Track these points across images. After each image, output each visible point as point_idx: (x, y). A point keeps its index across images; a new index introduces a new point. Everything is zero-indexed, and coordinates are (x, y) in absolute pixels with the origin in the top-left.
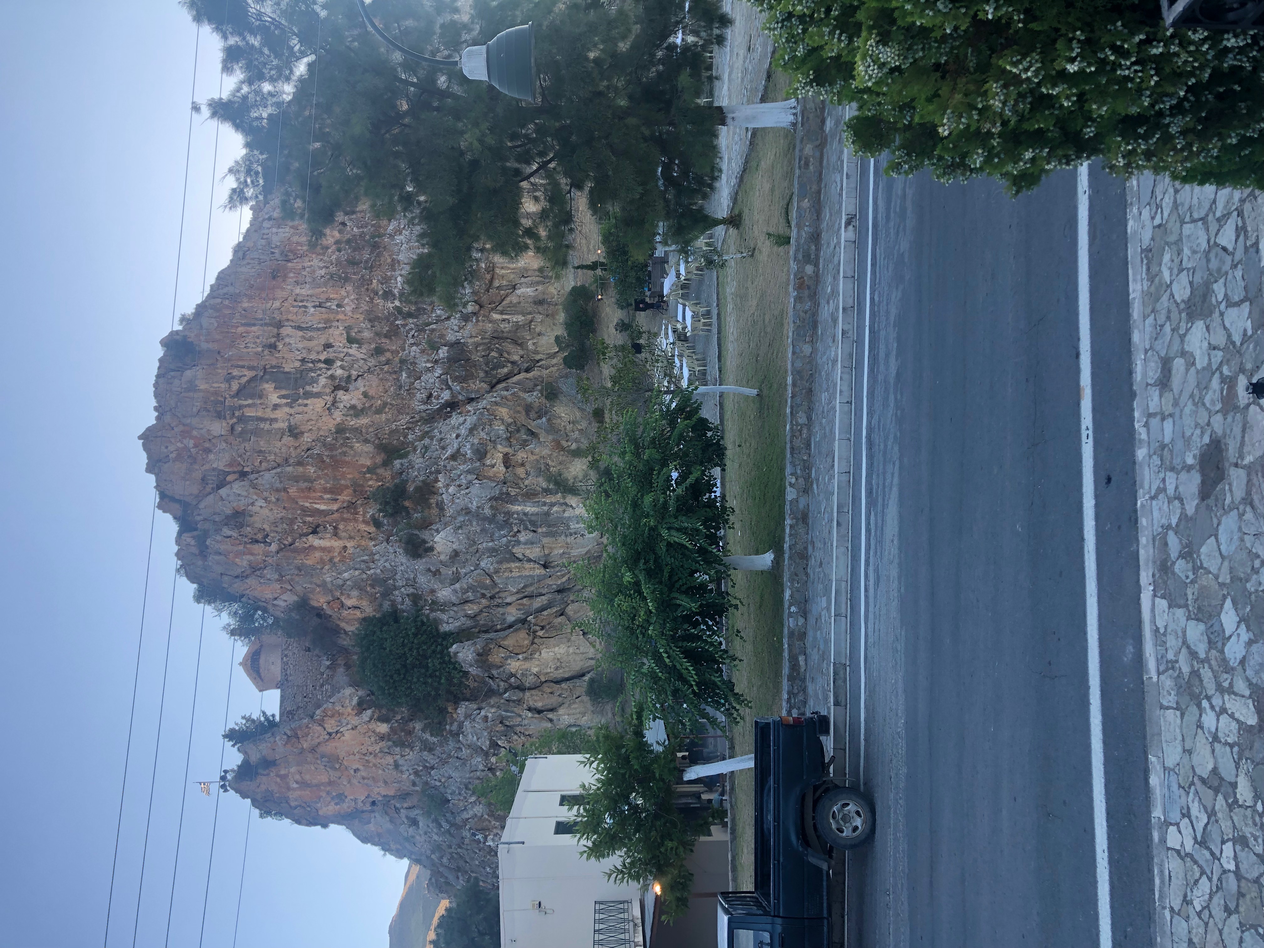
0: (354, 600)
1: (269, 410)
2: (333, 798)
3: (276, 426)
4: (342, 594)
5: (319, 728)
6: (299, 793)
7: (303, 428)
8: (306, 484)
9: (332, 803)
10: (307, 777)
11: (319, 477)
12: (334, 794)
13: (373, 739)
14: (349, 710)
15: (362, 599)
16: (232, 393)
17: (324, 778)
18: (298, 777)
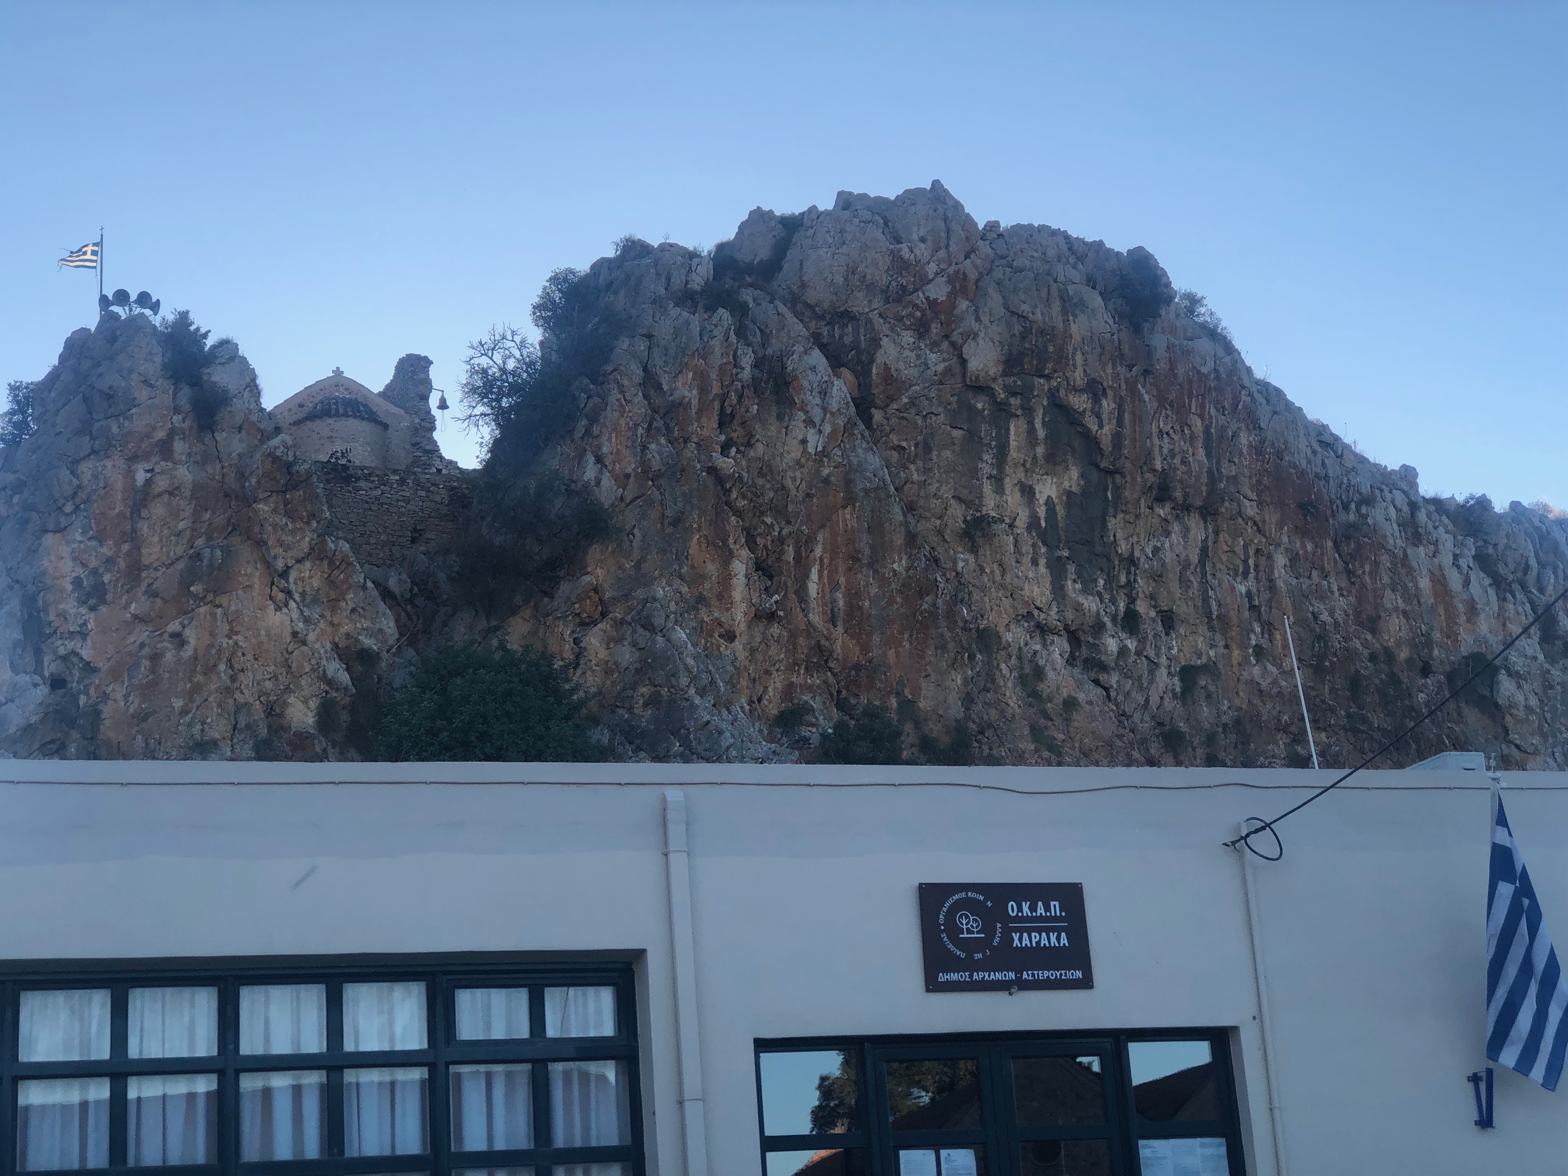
0: (603, 654)
1: (1021, 474)
2: (95, 572)
3: (988, 488)
4: (620, 624)
5: (305, 545)
6: (119, 485)
7: (985, 551)
8: (867, 551)
9: (79, 571)
10: (158, 510)
11: (883, 582)
12: (107, 578)
13: (269, 685)
14: (346, 628)
15: (608, 672)
16: (1062, 393)
17: (152, 553)
18: (162, 483)
